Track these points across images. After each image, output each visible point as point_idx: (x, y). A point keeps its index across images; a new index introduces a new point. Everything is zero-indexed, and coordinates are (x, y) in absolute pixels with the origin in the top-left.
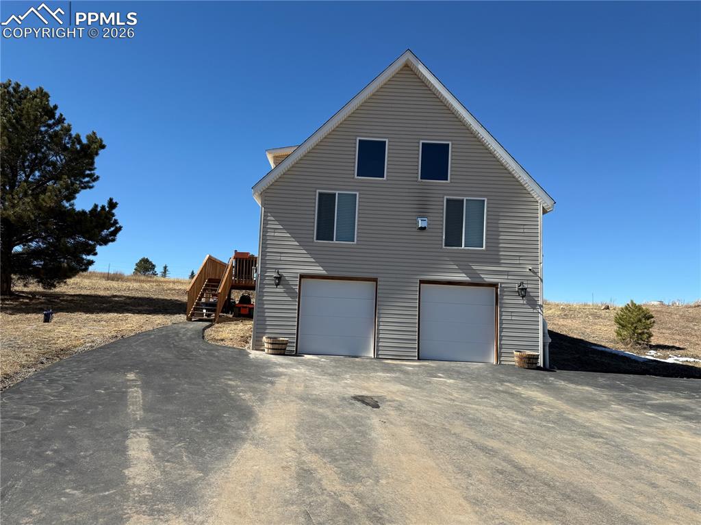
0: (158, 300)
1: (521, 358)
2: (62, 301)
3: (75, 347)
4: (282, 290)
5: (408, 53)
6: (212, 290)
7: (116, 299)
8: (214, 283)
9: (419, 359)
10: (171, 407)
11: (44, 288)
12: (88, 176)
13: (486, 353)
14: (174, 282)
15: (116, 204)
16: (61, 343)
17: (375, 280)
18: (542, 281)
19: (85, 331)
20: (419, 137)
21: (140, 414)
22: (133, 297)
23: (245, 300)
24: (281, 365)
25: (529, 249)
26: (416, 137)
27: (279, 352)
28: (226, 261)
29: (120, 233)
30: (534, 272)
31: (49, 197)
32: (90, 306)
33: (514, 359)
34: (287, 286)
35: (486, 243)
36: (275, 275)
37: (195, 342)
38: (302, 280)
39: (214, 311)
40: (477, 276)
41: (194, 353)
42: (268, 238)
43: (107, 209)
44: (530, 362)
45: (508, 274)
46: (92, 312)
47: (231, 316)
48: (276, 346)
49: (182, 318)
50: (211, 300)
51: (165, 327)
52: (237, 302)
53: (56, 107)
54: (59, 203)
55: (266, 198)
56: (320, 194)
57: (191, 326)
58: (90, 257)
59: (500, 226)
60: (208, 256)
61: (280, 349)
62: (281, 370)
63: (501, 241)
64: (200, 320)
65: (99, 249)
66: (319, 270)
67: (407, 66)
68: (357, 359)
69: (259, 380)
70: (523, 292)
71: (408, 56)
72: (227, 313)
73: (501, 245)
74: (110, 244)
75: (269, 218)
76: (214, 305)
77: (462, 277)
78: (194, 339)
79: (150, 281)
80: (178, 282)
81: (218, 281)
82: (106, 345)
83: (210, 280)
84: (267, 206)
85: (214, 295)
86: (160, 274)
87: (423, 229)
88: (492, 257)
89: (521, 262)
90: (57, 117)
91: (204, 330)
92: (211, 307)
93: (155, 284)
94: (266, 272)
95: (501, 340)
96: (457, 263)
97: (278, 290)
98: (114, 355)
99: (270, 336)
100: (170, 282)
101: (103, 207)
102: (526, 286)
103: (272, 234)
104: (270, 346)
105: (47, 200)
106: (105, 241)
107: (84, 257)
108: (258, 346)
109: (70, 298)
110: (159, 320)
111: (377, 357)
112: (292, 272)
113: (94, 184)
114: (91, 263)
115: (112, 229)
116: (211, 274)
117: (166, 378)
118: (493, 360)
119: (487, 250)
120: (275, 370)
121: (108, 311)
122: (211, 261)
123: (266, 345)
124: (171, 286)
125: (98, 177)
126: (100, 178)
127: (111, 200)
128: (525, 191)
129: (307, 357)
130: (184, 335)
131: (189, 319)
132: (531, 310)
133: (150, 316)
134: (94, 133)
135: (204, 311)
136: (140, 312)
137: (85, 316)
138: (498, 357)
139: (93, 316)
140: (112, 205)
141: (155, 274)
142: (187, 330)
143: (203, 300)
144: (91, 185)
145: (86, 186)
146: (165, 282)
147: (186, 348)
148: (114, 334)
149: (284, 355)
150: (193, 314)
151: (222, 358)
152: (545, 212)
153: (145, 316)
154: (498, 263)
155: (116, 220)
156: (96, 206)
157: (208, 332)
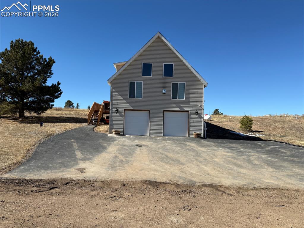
0: (77, 118)
1: (195, 135)
2: (43, 119)
3: (54, 133)
4: (118, 115)
5: (159, 33)
6: (96, 114)
7: (62, 118)
8: (96, 112)
9: (163, 136)
10: (85, 147)
11: (37, 115)
12: (50, 73)
13: (185, 134)
14: (82, 111)
15: (60, 83)
16: (49, 132)
17: (149, 111)
18: (203, 110)
19: (55, 129)
20: (163, 62)
21: (77, 148)
22: (68, 117)
23: (108, 117)
24: (117, 138)
25: (200, 99)
26: (162, 62)
27: (118, 134)
28: (100, 104)
29: (62, 94)
30: (201, 107)
31: (38, 83)
32: (53, 121)
33: (193, 135)
34: (120, 113)
35: (185, 97)
36: (116, 109)
37: (91, 132)
38: (125, 111)
39: (97, 122)
40: (182, 108)
41: (90, 135)
42: (113, 97)
43: (57, 85)
44: (198, 136)
45: (192, 107)
46: (55, 123)
47: (103, 123)
48: (117, 133)
49: (86, 124)
50: (96, 118)
51: (81, 127)
52: (105, 118)
53: (37, 48)
54: (41, 85)
55: (112, 84)
56: (130, 82)
57: (89, 127)
58: (53, 103)
59: (190, 92)
60: (94, 102)
61: (118, 133)
62: (117, 139)
63: (190, 97)
64: (92, 125)
65: (55, 100)
66: (130, 108)
67: (159, 37)
68: (143, 136)
69: (110, 141)
70: (197, 113)
71: (159, 34)
72: (102, 122)
73: (190, 98)
74: (59, 98)
75: (114, 91)
76: (97, 119)
77: (177, 109)
78: (91, 131)
79: (73, 111)
80: (84, 111)
81: (98, 111)
82: (63, 133)
83: (95, 111)
84: (112, 87)
85: (97, 116)
86: (75, 107)
87: (164, 93)
88: (187, 102)
89: (197, 103)
90: (37, 52)
91: (94, 128)
92: (96, 120)
93: (75, 112)
94: (113, 109)
95: (190, 129)
96: (176, 104)
97: (117, 114)
98: (66, 136)
99: (115, 129)
100: (80, 111)
101: (55, 84)
102: (198, 111)
103: (115, 96)
104: (115, 133)
105: (37, 83)
106: (57, 97)
107: (50, 103)
108: (111, 133)
109: (45, 118)
110: (78, 125)
111: (150, 136)
112: (121, 108)
113: (52, 76)
114: (53, 105)
115: (59, 93)
116: (96, 108)
117: (82, 141)
118: (187, 136)
119: (185, 100)
120: (115, 139)
121: (60, 122)
122: (95, 104)
123: (113, 132)
124: (81, 112)
125: (53, 73)
126: (54, 74)
127: (58, 82)
128: (198, 80)
129: (127, 136)
130: (87, 129)
131: (89, 125)
132: (200, 119)
133: (75, 124)
134: (51, 57)
135: (94, 122)
136: (71, 123)
137: (53, 124)
138: (189, 135)
139: (55, 124)
140: (59, 84)
141: (74, 107)
142: (88, 128)
143: (93, 118)
144: (50, 76)
145: (49, 77)
146: (79, 111)
147: (88, 133)
148: (64, 129)
149: (119, 135)
150: (90, 123)
151: (99, 136)
152: (205, 86)
153: (73, 124)
154: (189, 104)
155: (60, 89)
156: (53, 84)
157: (95, 129)
